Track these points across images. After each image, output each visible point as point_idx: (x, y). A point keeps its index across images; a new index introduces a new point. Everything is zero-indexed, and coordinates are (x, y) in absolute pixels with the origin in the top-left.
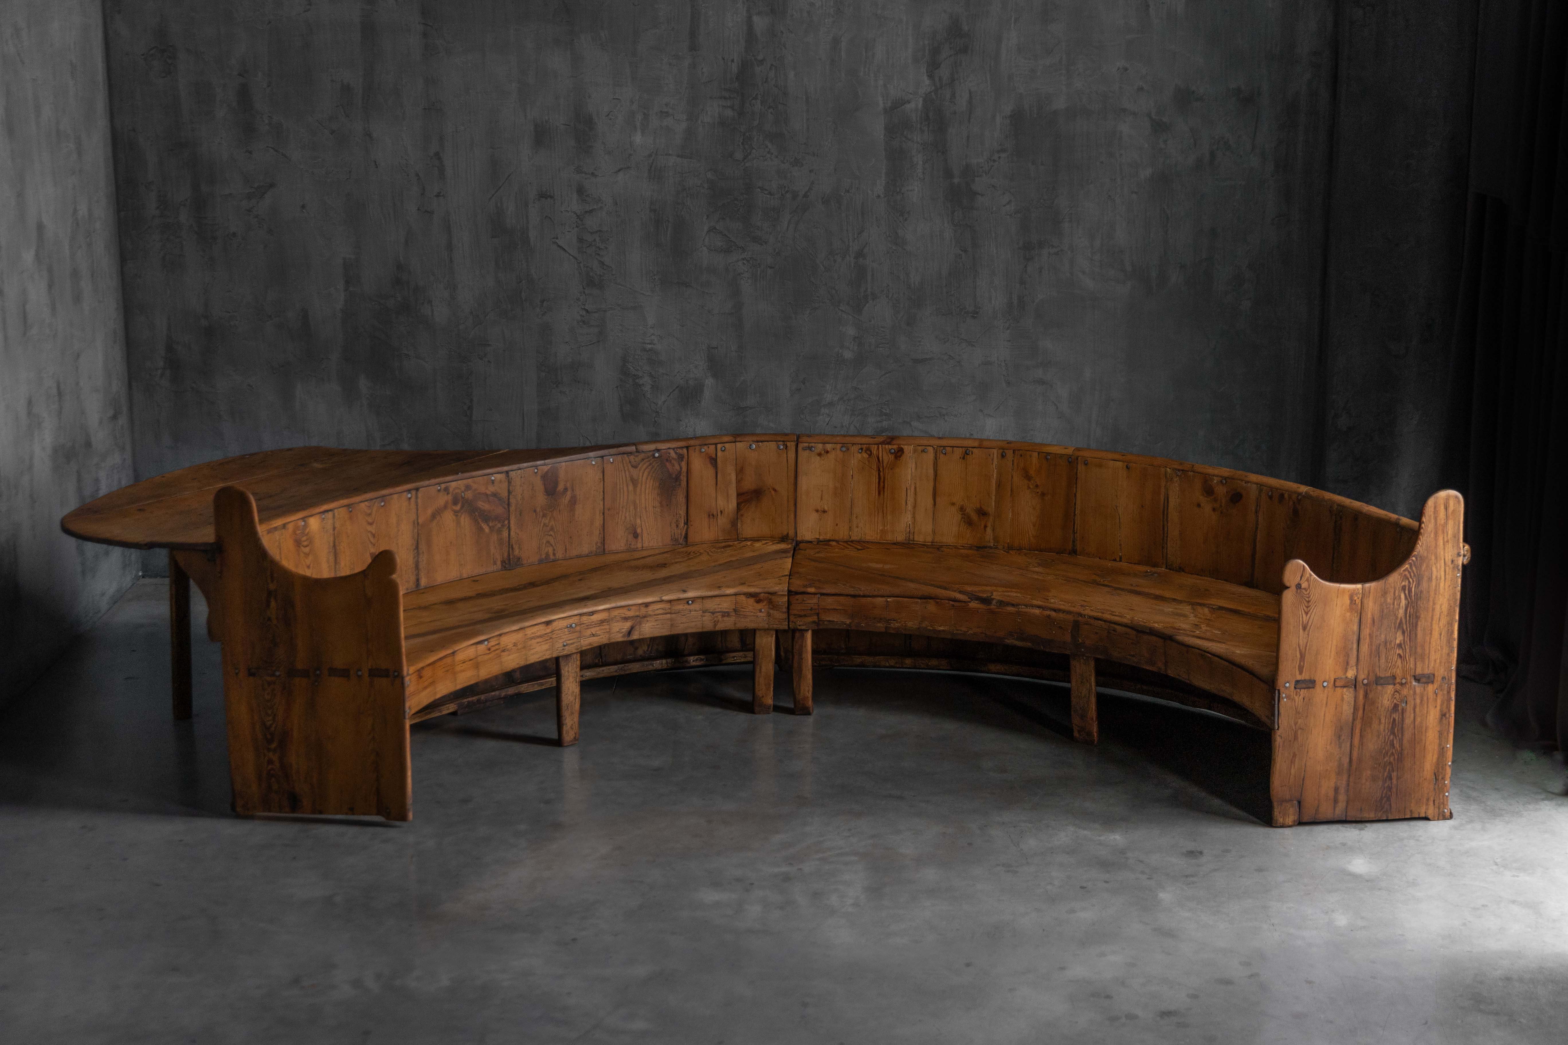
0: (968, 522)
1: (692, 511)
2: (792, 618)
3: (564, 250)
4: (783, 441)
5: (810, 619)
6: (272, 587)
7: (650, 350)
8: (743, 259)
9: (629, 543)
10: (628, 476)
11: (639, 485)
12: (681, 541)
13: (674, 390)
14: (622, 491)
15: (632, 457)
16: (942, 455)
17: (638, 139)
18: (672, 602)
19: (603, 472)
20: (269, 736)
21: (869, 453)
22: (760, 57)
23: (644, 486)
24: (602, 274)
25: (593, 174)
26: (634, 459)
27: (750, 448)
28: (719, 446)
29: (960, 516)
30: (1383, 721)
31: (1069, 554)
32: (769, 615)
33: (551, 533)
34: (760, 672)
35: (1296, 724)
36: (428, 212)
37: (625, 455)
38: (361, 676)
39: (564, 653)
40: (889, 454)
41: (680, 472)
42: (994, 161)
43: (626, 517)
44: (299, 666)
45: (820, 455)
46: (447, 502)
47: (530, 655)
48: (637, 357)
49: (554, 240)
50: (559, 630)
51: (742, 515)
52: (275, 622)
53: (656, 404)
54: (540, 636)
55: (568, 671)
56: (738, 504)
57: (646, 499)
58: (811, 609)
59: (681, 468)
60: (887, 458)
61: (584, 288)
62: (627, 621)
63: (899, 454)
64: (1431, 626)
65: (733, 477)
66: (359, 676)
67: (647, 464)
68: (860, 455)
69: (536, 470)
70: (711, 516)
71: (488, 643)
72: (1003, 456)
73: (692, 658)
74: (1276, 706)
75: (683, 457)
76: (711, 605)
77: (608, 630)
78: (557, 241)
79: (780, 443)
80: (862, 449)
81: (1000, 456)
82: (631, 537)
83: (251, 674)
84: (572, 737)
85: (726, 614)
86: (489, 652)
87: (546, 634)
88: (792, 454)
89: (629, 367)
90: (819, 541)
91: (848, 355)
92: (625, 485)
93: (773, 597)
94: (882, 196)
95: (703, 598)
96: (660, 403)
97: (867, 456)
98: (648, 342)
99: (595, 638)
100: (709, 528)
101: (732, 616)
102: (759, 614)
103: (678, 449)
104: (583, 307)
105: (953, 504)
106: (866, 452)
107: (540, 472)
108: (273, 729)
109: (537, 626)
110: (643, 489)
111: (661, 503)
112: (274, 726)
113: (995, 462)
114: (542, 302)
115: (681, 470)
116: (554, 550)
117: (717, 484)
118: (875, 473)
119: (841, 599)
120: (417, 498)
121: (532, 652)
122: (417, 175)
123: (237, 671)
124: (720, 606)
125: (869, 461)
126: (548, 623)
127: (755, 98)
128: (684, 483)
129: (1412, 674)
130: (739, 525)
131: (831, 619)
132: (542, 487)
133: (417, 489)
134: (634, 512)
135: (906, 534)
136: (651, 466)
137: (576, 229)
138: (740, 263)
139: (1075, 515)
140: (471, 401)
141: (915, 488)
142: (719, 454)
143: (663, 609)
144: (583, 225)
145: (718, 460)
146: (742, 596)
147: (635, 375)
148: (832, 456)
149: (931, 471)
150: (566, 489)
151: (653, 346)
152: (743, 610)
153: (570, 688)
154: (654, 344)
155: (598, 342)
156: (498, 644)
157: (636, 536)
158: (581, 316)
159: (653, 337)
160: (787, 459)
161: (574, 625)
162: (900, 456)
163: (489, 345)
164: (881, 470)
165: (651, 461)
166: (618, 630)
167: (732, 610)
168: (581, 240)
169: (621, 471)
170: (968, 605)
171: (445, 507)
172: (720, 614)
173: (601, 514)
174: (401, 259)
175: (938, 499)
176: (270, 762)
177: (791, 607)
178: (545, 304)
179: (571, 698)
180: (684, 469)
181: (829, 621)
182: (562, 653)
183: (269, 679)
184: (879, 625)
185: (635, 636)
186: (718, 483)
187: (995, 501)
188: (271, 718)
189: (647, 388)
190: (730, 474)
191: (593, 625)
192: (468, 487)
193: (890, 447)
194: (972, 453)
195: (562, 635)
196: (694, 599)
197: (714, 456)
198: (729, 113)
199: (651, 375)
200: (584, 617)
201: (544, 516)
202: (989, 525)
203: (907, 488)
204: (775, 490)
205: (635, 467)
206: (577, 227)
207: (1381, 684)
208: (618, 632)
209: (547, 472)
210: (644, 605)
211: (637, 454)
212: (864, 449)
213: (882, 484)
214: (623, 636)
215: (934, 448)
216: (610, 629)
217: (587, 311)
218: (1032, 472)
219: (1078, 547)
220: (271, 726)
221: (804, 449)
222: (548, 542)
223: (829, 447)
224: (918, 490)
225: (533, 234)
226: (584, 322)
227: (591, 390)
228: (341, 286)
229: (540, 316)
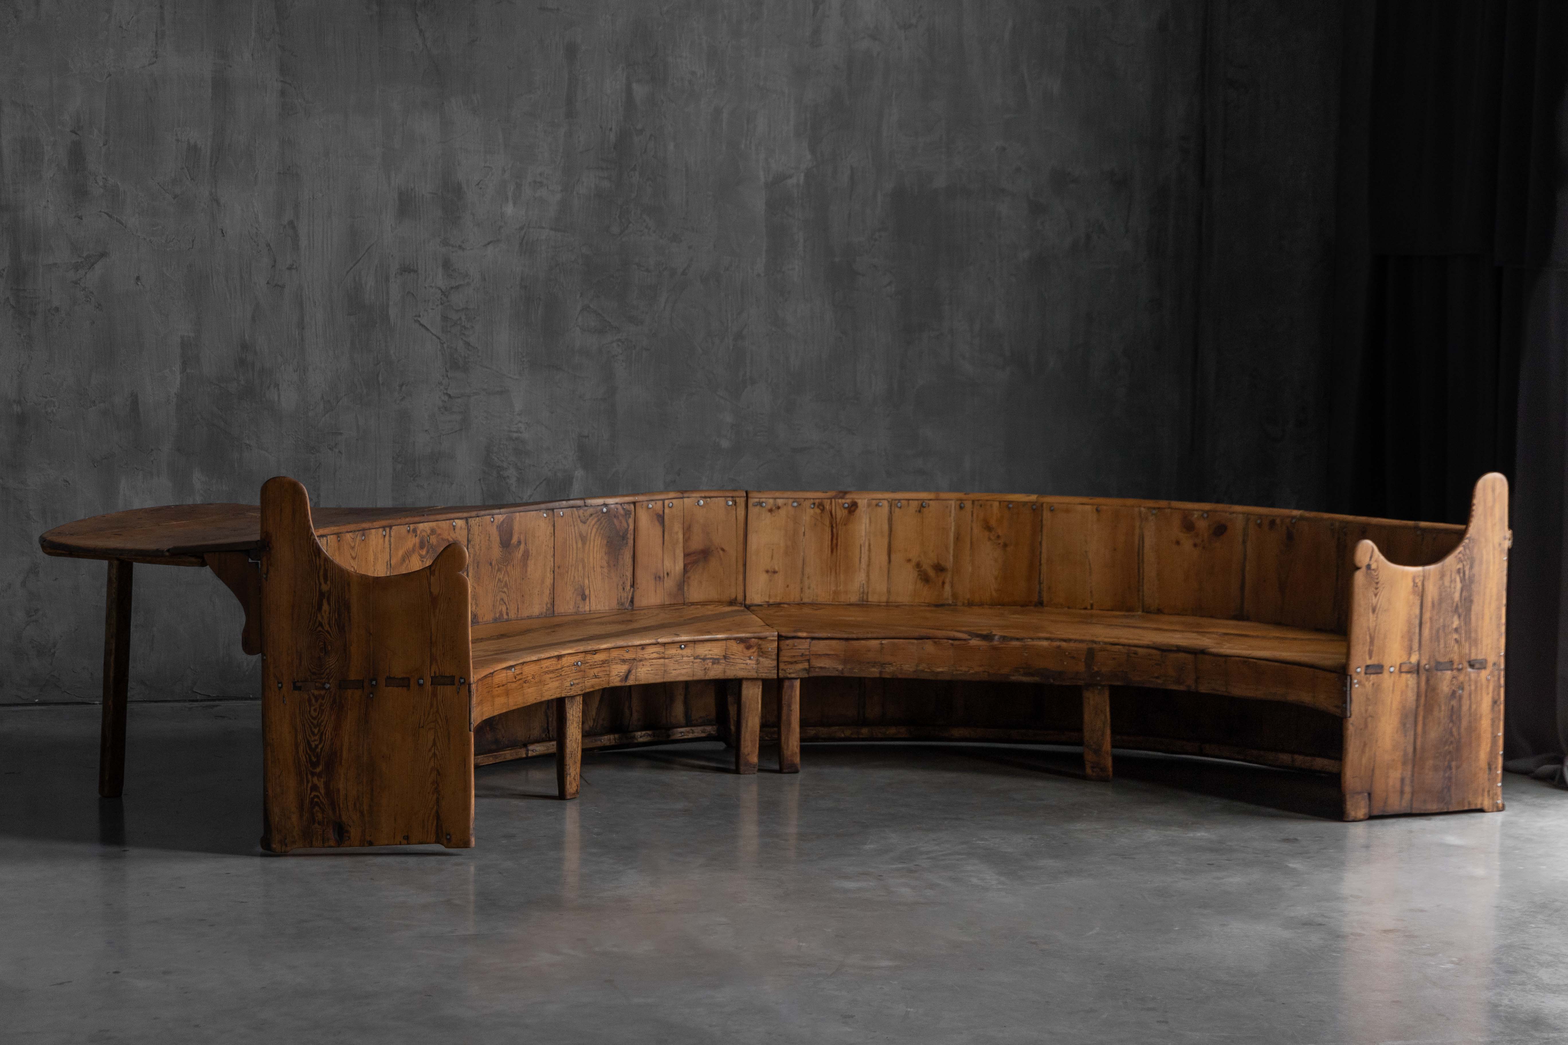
0: (925, 578)
1: (639, 573)
2: (782, 666)
3: (427, 329)
4: (732, 497)
5: (800, 666)
6: (325, 588)
7: (517, 439)
8: (619, 340)
9: (577, 606)
10: (577, 532)
11: (588, 542)
12: (627, 605)
13: (541, 484)
14: (571, 547)
15: (581, 511)
16: (897, 510)
17: (509, 209)
18: (666, 645)
19: (554, 526)
20: (314, 759)
21: (821, 508)
22: (639, 127)
23: (592, 543)
24: (466, 355)
25: (460, 247)
26: (583, 513)
27: (698, 504)
28: (666, 502)
29: (916, 574)
30: (1443, 708)
31: (1036, 606)
32: (758, 662)
33: (505, 589)
34: (747, 727)
35: (1366, 711)
36: (278, 286)
37: (575, 509)
38: (423, 684)
39: (572, 693)
40: (842, 508)
41: (627, 530)
42: (876, 240)
43: (574, 577)
44: (352, 677)
45: (771, 511)
46: (415, 545)
47: (544, 691)
48: (502, 446)
49: (416, 318)
50: (568, 667)
51: (689, 578)
52: (327, 627)
54: (552, 672)
55: (573, 715)
56: (685, 566)
57: (594, 558)
58: (802, 655)
59: (628, 525)
60: (840, 514)
61: (447, 371)
62: (625, 664)
63: (853, 509)
64: (1483, 610)
65: (681, 536)
66: (420, 685)
67: (596, 519)
68: (812, 511)
69: (492, 519)
70: (658, 578)
71: (515, 669)
72: (961, 508)
73: (639, 734)
74: (1348, 692)
75: (631, 514)
76: (702, 650)
77: (608, 673)
78: (419, 319)
79: (728, 499)
80: (814, 504)
81: (958, 507)
82: (580, 598)
83: (296, 688)
84: (575, 789)
85: (715, 661)
86: (514, 680)
87: (557, 670)
88: (741, 512)
89: (493, 457)
90: (769, 605)
91: (725, 444)
92: (574, 542)
93: (764, 642)
94: (763, 275)
95: (695, 642)
97: (820, 511)
98: (515, 430)
99: (597, 680)
100: (656, 591)
101: (722, 663)
102: (749, 661)
103: (626, 505)
104: (445, 392)
105: (909, 561)
106: (818, 507)
107: (496, 521)
108: (319, 750)
109: (550, 660)
110: (591, 548)
111: (608, 563)
112: (320, 747)
113: (953, 515)
114: (401, 386)
115: (628, 528)
116: (507, 609)
117: (663, 543)
118: (828, 530)
119: (833, 642)
120: (390, 536)
121: (546, 687)
122: (268, 245)
123: (280, 685)
124: (711, 652)
125: (821, 517)
126: (559, 657)
127: (634, 169)
128: (631, 542)
129: (1467, 658)
130: (685, 588)
131: (822, 665)
132: (498, 539)
133: (391, 527)
134: (582, 572)
135: (860, 595)
136: (600, 522)
137: (440, 307)
138: (615, 345)
139: (1041, 564)
140: (319, 496)
141: (869, 545)
142: (667, 511)
143: (657, 653)
144: (448, 301)
145: (665, 517)
146: (732, 641)
147: (499, 467)
148: (783, 512)
149: (886, 527)
150: (519, 542)
151: (519, 435)
152: (733, 657)
153: (574, 733)
154: (521, 433)
155: (461, 430)
156: (521, 673)
157: (584, 598)
158: (443, 401)
159: (520, 425)
160: (736, 516)
161: (579, 663)
162: (854, 511)
163: (341, 434)
164: (834, 525)
165: (600, 517)
166: (617, 673)
167: (722, 657)
168: (445, 318)
169: (571, 526)
170: (969, 643)
171: (414, 550)
172: (711, 661)
173: (552, 572)
174: (247, 336)
175: (893, 557)
176: (314, 788)
177: (782, 653)
178: (404, 387)
179: (575, 746)
180: (631, 527)
181: (821, 668)
182: (569, 694)
183: (316, 692)
184: (873, 669)
185: (630, 682)
186: (665, 542)
187: (954, 556)
188: (317, 737)
189: (513, 481)
190: (677, 533)
191: (595, 665)
192: (433, 531)
193: (844, 501)
194: (929, 506)
195: (569, 672)
196: (687, 643)
197: (661, 513)
198: (606, 184)
199: (516, 466)
200: (589, 655)
201: (499, 570)
202: (947, 580)
203: (861, 545)
204: (723, 550)
205: (584, 523)
206: (442, 304)
207: (1441, 670)
208: (617, 675)
209: (503, 522)
210: (640, 647)
211: (586, 508)
212: (817, 504)
213: (835, 541)
214: (621, 681)
215: (889, 502)
216: (610, 671)
217: (450, 396)
218: (993, 523)
219: (1045, 599)
220: (317, 746)
221: (754, 505)
222: (502, 599)
223: (780, 502)
224: (872, 546)
225: (393, 312)
226: (446, 409)
227: (452, 484)
228: (177, 368)
229: (398, 402)
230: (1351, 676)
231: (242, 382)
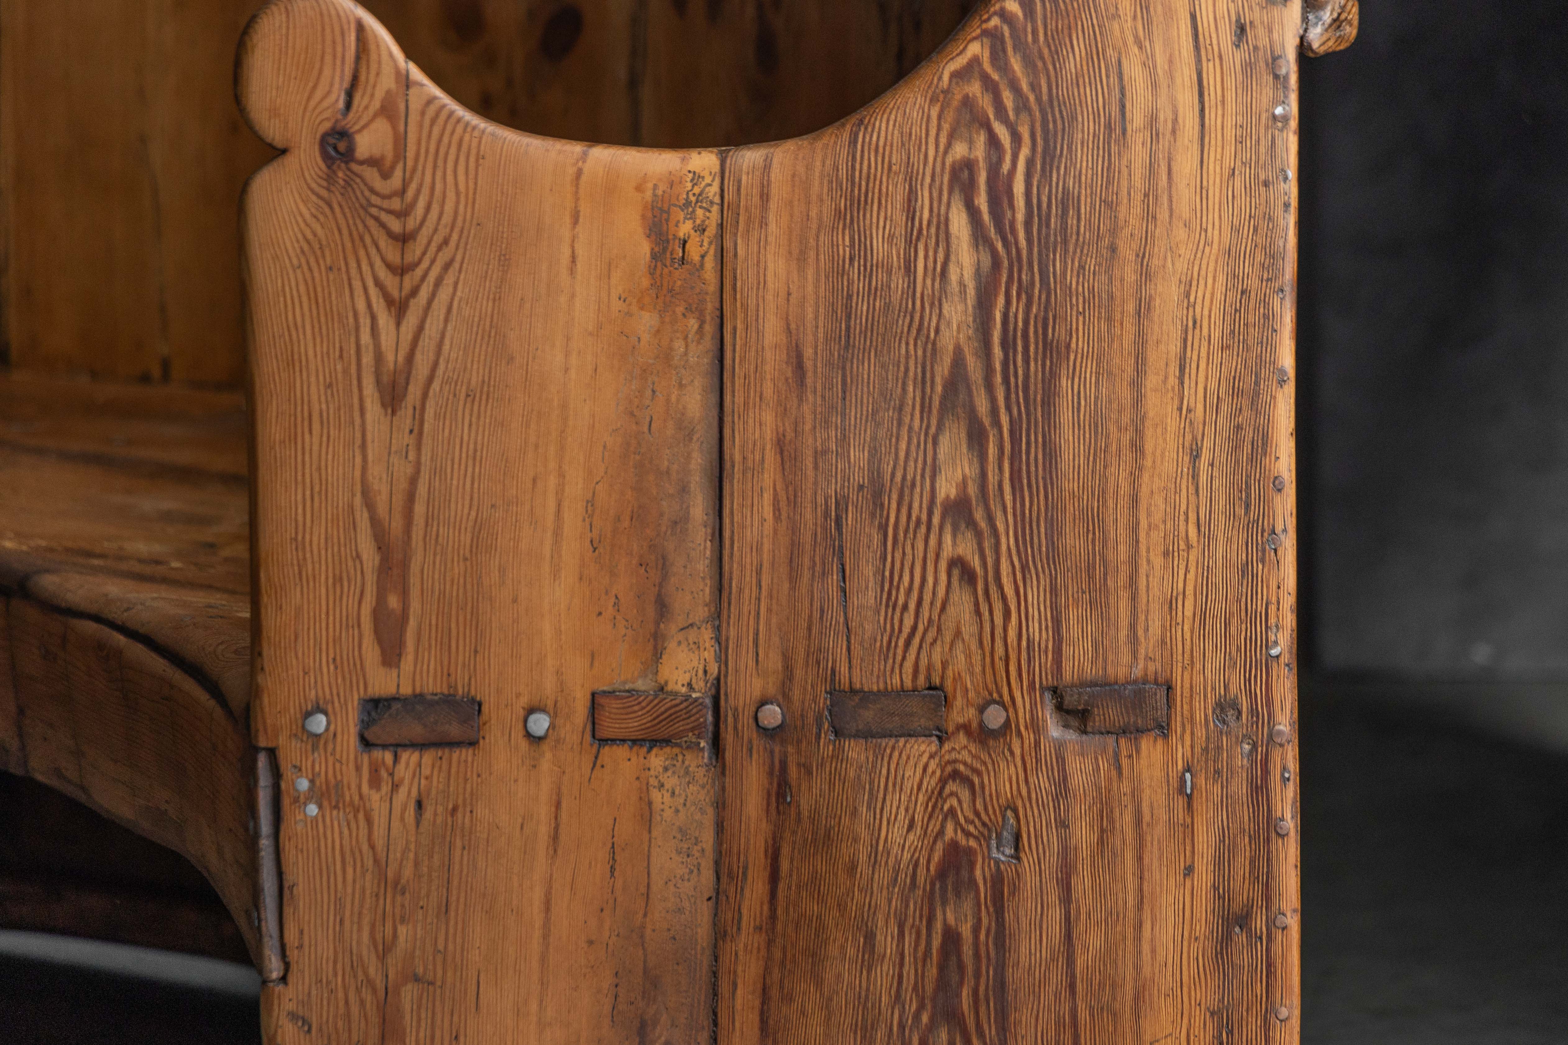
30: (886, 942)
35: (384, 950)
64: (1138, 401)
74: (265, 843)
129: (1044, 675)
207: (867, 735)
230: (272, 753)
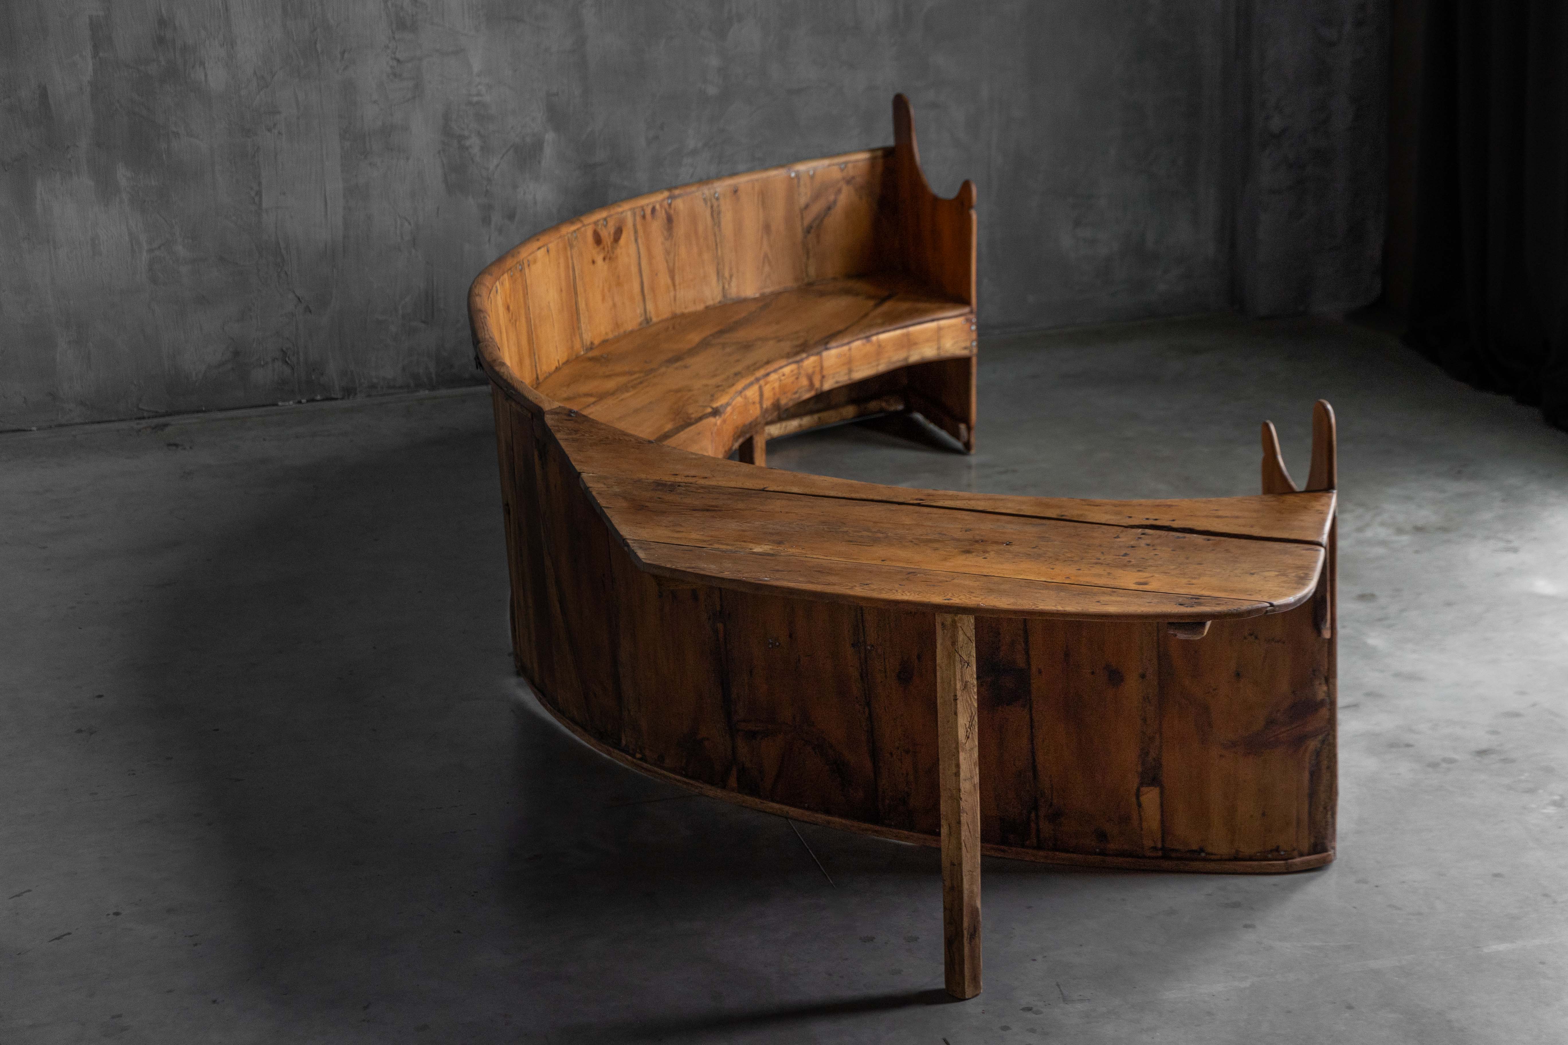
7: (478, 103)
13: (507, 151)
24: (415, 13)
48: (461, 112)
53: (487, 169)
61: (393, 33)
89: (453, 126)
91: (712, 91)
96: (492, 167)
98: (475, 93)
104: (393, 56)
114: (343, 53)
140: (260, 184)
147: (459, 136)
151: (480, 98)
154: (481, 96)
155: (414, 98)
158: (391, 67)
159: (480, 87)
163: (279, 113)
174: (163, 11)
178: (346, 55)
189: (476, 150)
199: (479, 134)
217: (398, 61)
226: (395, 75)
227: (408, 159)
228: (88, 52)
229: (340, 71)
231: (163, 63)
